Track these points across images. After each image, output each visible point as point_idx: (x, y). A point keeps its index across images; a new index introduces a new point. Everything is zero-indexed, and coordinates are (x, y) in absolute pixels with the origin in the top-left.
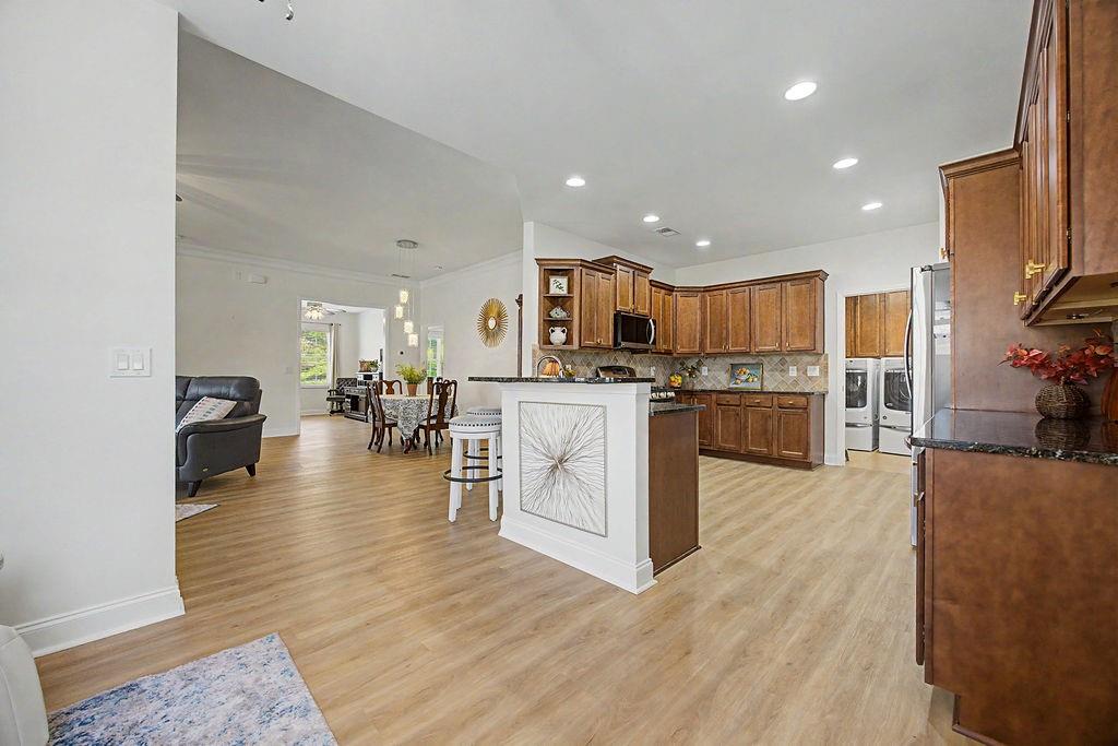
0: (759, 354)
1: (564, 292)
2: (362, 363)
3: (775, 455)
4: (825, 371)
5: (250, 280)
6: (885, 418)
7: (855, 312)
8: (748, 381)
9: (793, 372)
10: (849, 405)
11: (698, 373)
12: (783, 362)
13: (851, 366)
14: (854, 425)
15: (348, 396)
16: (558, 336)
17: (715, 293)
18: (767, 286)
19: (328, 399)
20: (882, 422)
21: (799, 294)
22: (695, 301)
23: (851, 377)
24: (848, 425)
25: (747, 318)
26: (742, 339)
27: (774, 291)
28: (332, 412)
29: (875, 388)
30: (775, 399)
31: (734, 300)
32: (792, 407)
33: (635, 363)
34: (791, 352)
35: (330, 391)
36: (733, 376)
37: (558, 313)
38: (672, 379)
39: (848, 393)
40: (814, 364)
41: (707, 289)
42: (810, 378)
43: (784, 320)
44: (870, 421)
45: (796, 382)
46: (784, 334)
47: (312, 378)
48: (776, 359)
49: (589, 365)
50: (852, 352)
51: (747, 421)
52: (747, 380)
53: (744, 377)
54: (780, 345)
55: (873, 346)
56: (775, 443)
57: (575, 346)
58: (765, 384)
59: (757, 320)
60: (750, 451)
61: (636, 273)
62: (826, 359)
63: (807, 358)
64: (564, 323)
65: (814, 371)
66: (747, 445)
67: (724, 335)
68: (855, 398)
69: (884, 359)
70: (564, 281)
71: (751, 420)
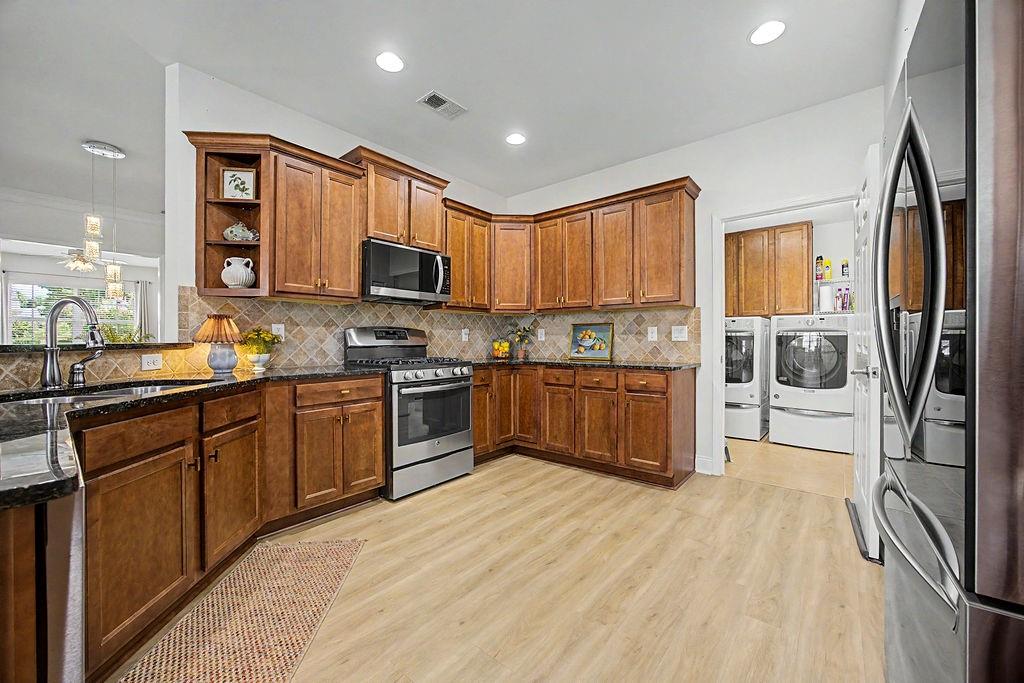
0: (607, 309)
1: (249, 196)
3: (621, 464)
4: (696, 334)
6: (776, 396)
7: (738, 258)
8: (594, 348)
9: (653, 335)
10: (731, 378)
11: (532, 337)
12: (639, 321)
13: (733, 327)
14: (736, 406)
16: (236, 271)
17: (548, 223)
18: (614, 208)
20: (773, 402)
21: (657, 215)
22: (522, 236)
23: (731, 341)
24: (728, 405)
25: (588, 256)
26: (581, 288)
27: (622, 213)
29: (764, 357)
30: (621, 378)
31: (571, 232)
32: (645, 389)
33: (431, 322)
34: (649, 306)
36: (576, 343)
37: (238, 233)
38: (496, 345)
39: (729, 362)
40: (681, 324)
41: (539, 219)
42: (676, 343)
43: (637, 256)
44: (757, 400)
45: (656, 351)
46: (637, 279)
48: (631, 316)
49: (329, 324)
50: (734, 308)
51: (583, 408)
52: (592, 348)
53: (588, 343)
54: (632, 295)
55: (761, 302)
56: (621, 445)
57: (264, 290)
58: (616, 352)
59: (600, 258)
60: (588, 456)
61: (415, 183)
62: (698, 316)
63: (670, 315)
64: (247, 250)
65: (681, 334)
66: (583, 448)
67: (559, 282)
68: (737, 370)
69: (774, 318)
70: (248, 177)
71: (590, 408)
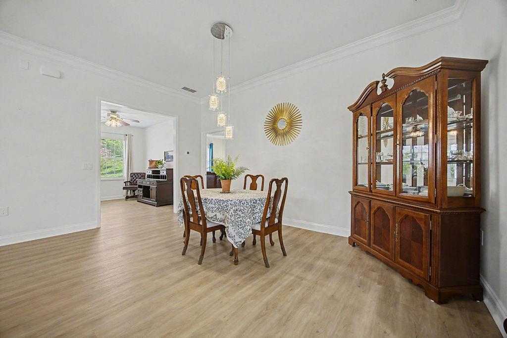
2: (151, 162)
5: (41, 72)
15: (140, 186)
19: (124, 188)
28: (127, 198)
35: (125, 183)
47: (112, 172)
